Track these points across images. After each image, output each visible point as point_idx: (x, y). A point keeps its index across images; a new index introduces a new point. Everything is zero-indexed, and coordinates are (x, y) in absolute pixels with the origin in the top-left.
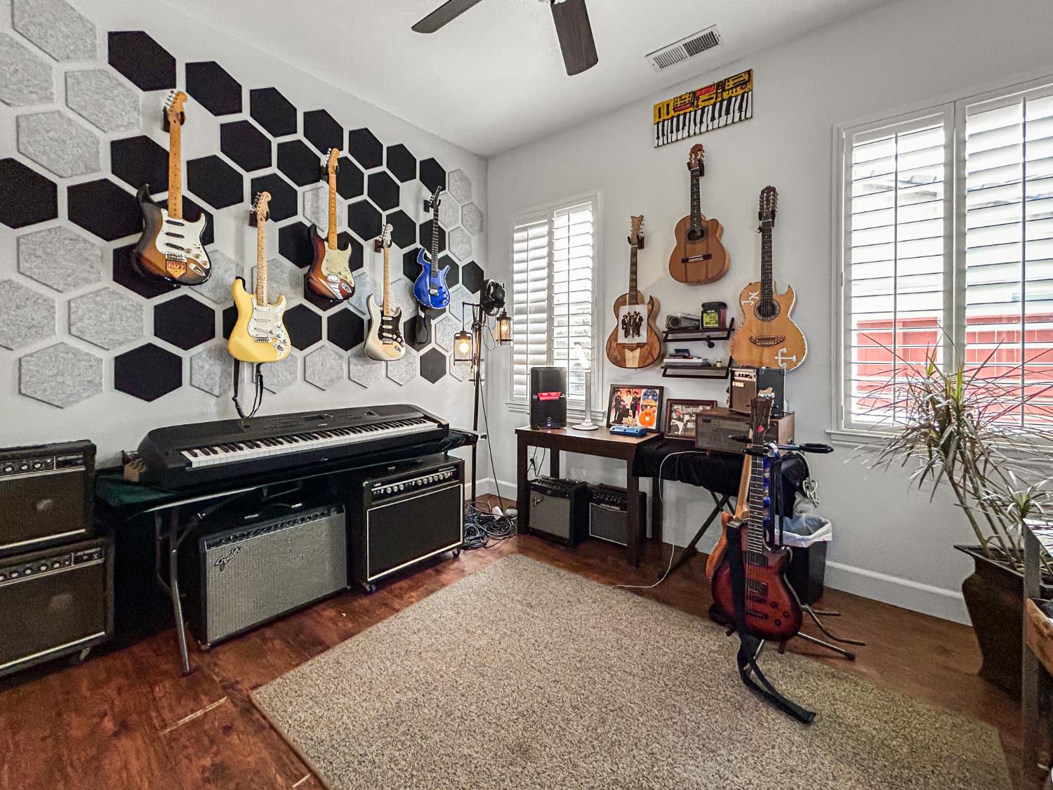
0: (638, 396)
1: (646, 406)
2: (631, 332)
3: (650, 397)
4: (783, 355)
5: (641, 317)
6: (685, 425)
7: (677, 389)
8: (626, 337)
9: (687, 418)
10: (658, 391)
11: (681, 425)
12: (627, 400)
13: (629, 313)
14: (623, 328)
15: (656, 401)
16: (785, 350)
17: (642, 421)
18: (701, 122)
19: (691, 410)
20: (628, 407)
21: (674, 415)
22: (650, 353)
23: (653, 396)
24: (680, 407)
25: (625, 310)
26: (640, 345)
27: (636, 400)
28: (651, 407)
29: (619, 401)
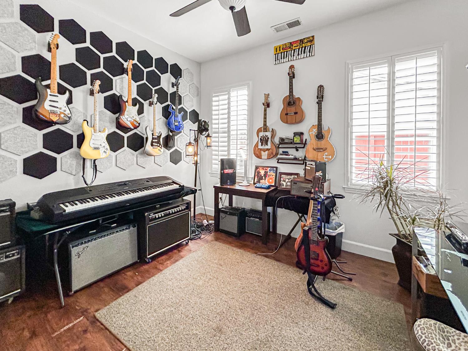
0: (267, 171)
1: (270, 175)
2: (264, 143)
3: (272, 171)
4: (326, 155)
5: (268, 138)
6: (287, 183)
7: (283, 168)
8: (262, 146)
9: (287, 180)
10: (275, 169)
11: (285, 183)
12: (262, 172)
13: (263, 136)
14: (261, 142)
15: (274, 173)
16: (327, 154)
17: (269, 182)
18: (294, 56)
19: (289, 177)
20: (263, 175)
21: (282, 179)
22: (272, 153)
23: (273, 171)
24: (284, 176)
25: (261, 134)
26: (268, 150)
27: (266, 173)
28: (272, 175)
29: (259, 173)
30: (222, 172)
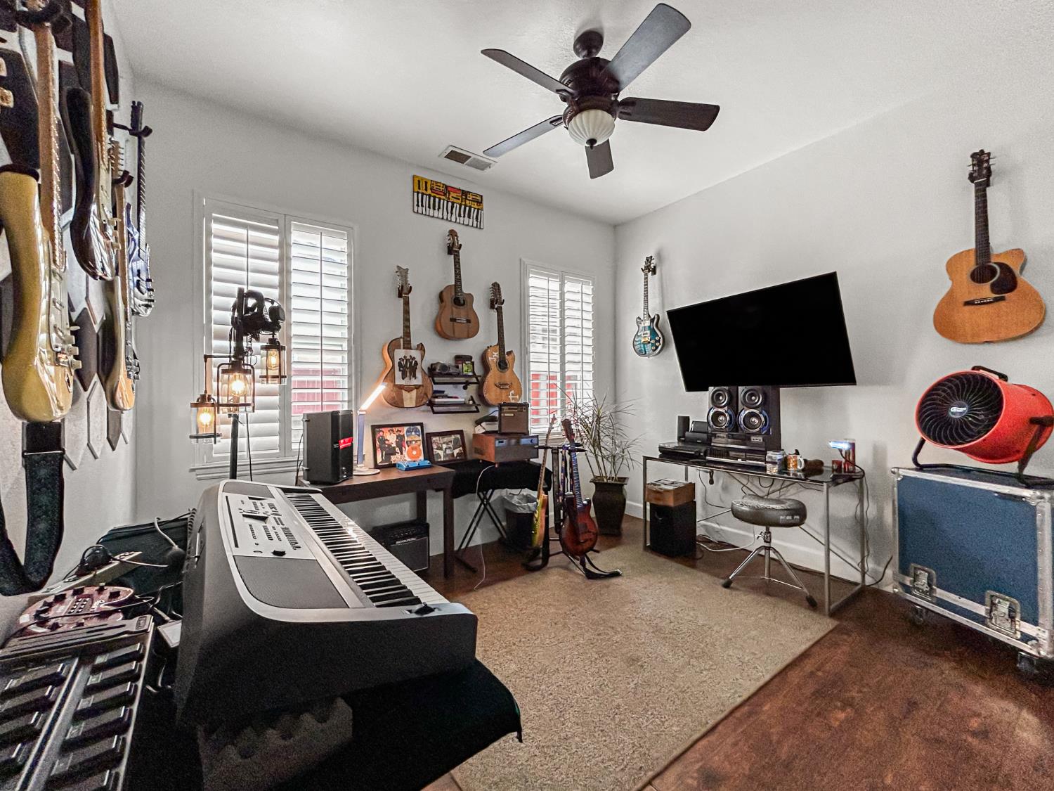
0: (402, 434)
1: (411, 442)
2: (408, 374)
3: (413, 433)
4: (513, 395)
5: (416, 362)
6: (445, 452)
7: (434, 424)
8: (403, 379)
9: (444, 446)
10: (419, 427)
11: (441, 453)
12: (391, 438)
13: (405, 357)
14: (400, 370)
15: (419, 436)
16: (513, 392)
17: (410, 455)
18: (452, 213)
19: (446, 439)
20: (394, 445)
21: (435, 446)
22: (426, 394)
23: (416, 432)
24: (437, 438)
25: (400, 353)
26: (417, 387)
27: (401, 438)
28: (416, 441)
29: (383, 441)
30: (336, 446)
